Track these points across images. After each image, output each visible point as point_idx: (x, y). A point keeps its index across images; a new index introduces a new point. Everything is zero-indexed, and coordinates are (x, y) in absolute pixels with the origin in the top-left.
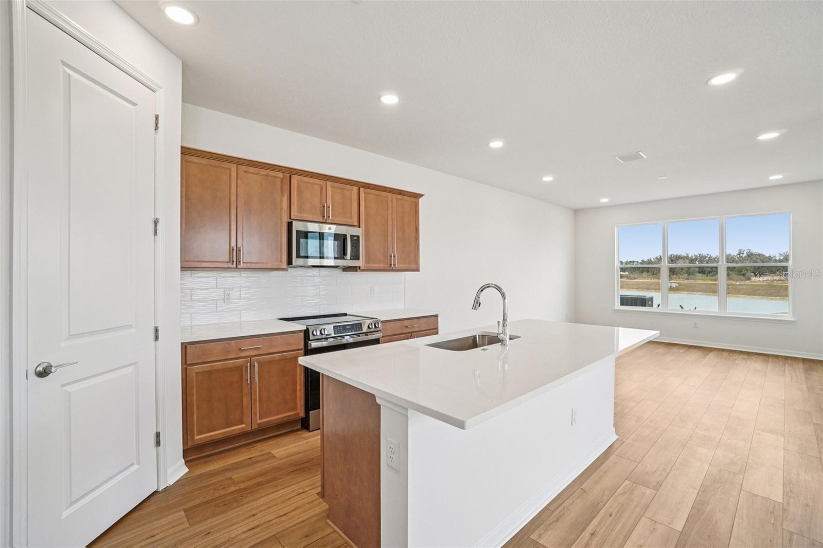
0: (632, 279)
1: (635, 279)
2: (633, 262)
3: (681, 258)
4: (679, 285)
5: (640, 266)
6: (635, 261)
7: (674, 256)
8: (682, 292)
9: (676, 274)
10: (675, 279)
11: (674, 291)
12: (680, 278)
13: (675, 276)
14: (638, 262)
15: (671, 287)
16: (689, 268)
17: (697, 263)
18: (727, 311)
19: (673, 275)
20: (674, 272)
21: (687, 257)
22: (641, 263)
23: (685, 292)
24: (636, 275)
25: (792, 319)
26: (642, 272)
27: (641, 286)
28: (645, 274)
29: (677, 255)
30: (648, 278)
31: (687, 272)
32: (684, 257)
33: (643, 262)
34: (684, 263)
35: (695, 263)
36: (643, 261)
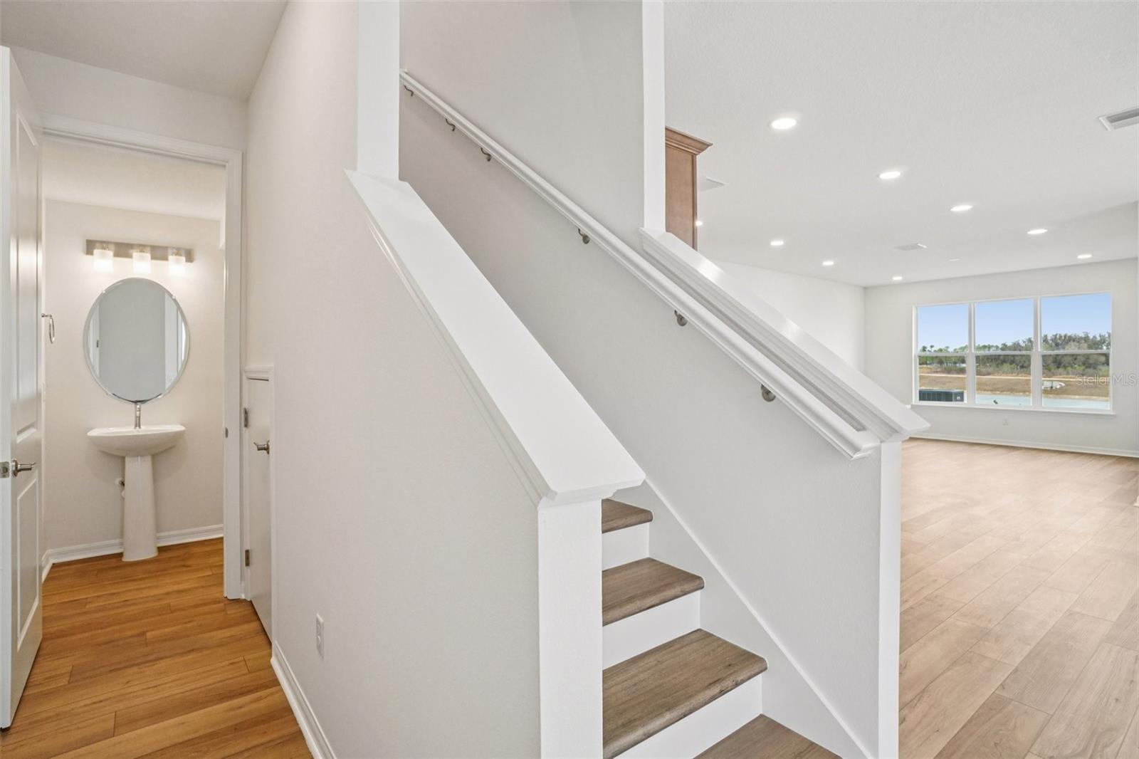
0: (984, 375)
1: (989, 374)
2: (989, 347)
3: (1074, 341)
4: (1067, 385)
5: (1000, 352)
6: (993, 346)
7: (1061, 337)
8: (1073, 397)
9: (1065, 367)
10: (1060, 375)
11: (1057, 394)
12: (1068, 374)
13: (1061, 370)
14: (997, 347)
15: (1052, 387)
16: (1087, 357)
17: (1105, 348)
18: (1043, 405)
19: (1058, 367)
20: (1060, 364)
21: (1086, 339)
22: (1003, 349)
23: (1077, 397)
24: (990, 370)
25: (1112, 413)
26: (1004, 362)
27: (999, 386)
28: (1006, 367)
29: (1065, 336)
30: (1012, 373)
31: (1084, 364)
32: (1081, 338)
33: (1005, 347)
34: (1079, 348)
35: (1101, 348)
36: (1004, 345)
